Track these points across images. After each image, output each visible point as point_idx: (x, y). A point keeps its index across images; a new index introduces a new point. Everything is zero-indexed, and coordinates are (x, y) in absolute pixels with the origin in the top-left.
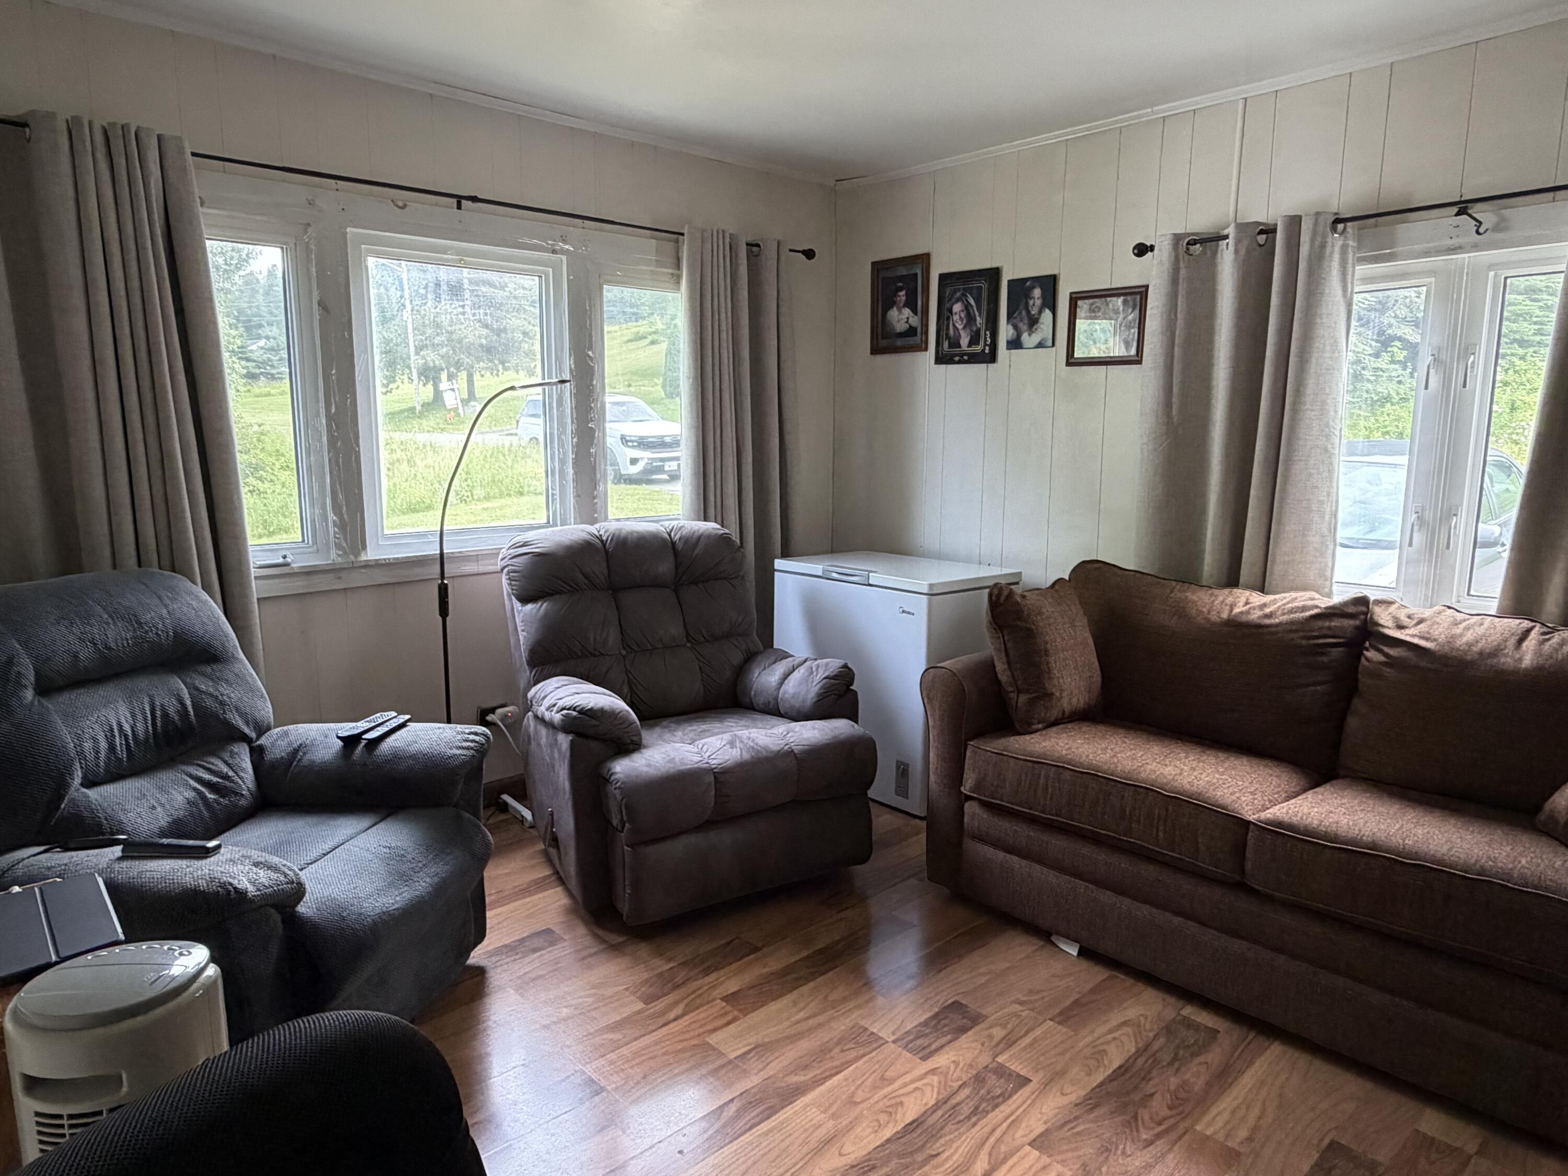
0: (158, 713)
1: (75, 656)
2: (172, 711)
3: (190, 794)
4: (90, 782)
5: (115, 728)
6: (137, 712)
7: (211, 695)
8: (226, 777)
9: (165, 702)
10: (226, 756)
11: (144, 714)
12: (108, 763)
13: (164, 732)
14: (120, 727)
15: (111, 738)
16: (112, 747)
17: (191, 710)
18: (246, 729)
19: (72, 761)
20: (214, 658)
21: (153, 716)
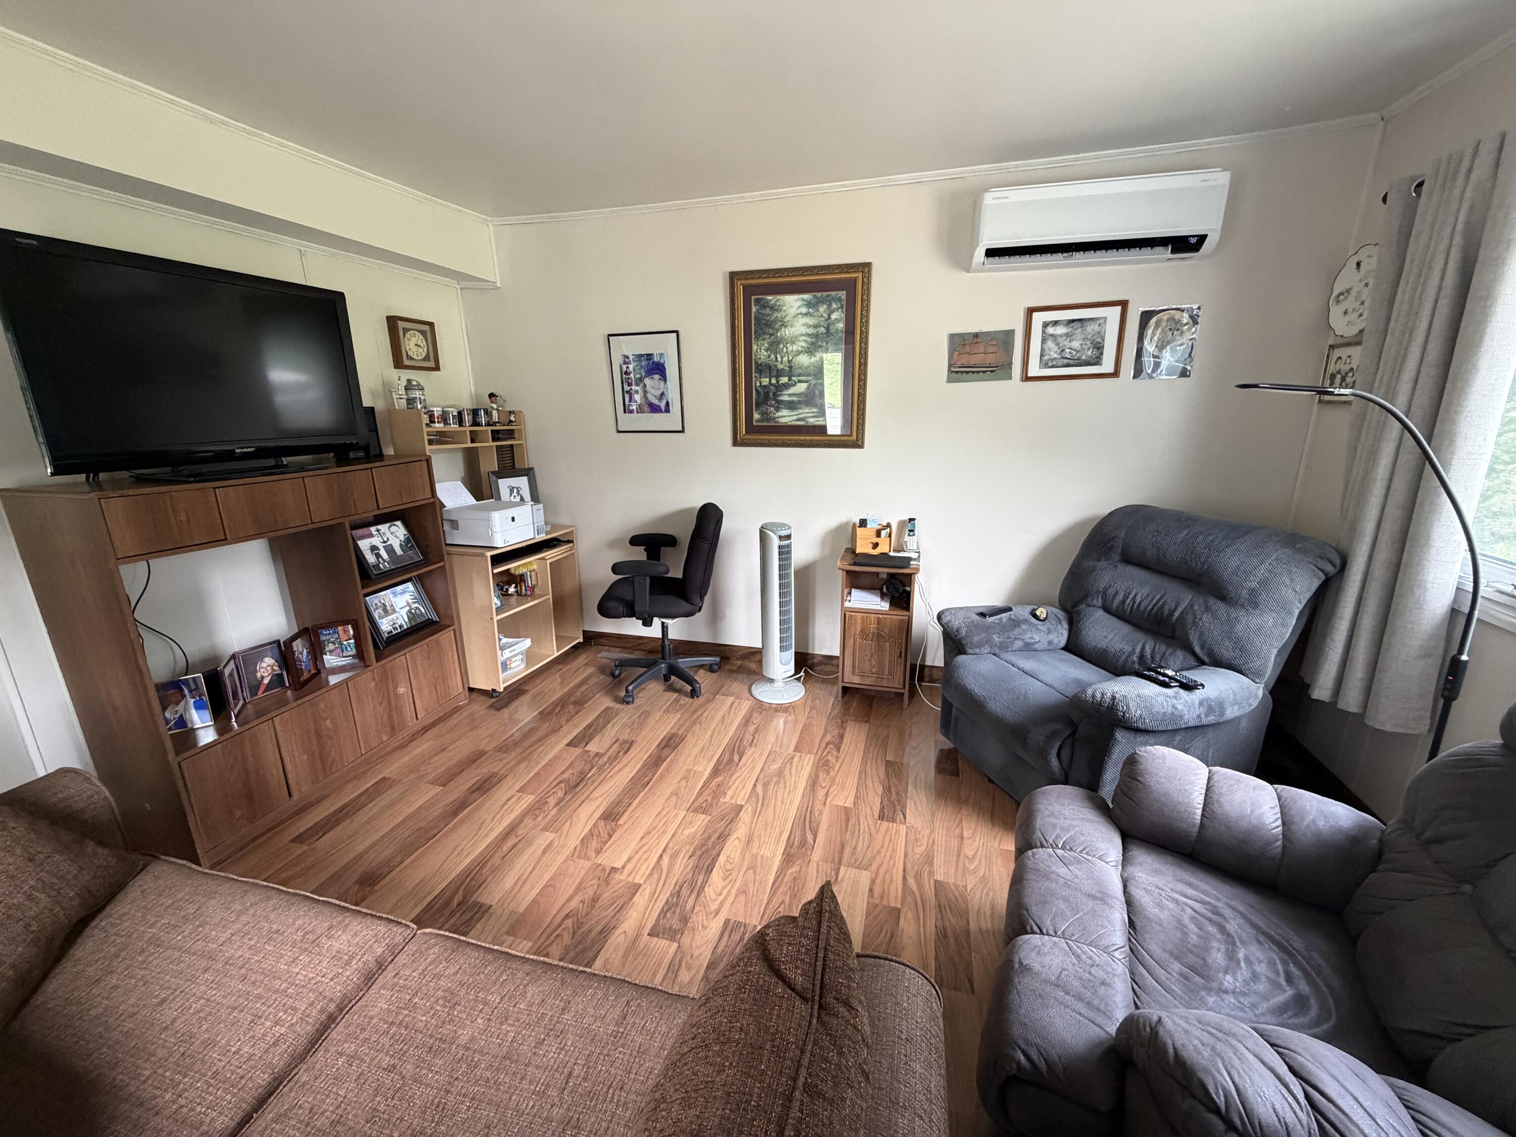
0: (1160, 604)
1: (1144, 552)
2: (1167, 608)
3: (1128, 648)
4: (1103, 608)
5: (1132, 595)
6: (1151, 596)
7: (1196, 616)
8: (1153, 658)
9: (1169, 600)
12: (1118, 607)
13: (1156, 614)
14: (1135, 596)
15: (1126, 597)
16: (1124, 602)
17: (1177, 614)
18: (1197, 650)
19: (1098, 592)
20: (1223, 596)
21: (1157, 603)
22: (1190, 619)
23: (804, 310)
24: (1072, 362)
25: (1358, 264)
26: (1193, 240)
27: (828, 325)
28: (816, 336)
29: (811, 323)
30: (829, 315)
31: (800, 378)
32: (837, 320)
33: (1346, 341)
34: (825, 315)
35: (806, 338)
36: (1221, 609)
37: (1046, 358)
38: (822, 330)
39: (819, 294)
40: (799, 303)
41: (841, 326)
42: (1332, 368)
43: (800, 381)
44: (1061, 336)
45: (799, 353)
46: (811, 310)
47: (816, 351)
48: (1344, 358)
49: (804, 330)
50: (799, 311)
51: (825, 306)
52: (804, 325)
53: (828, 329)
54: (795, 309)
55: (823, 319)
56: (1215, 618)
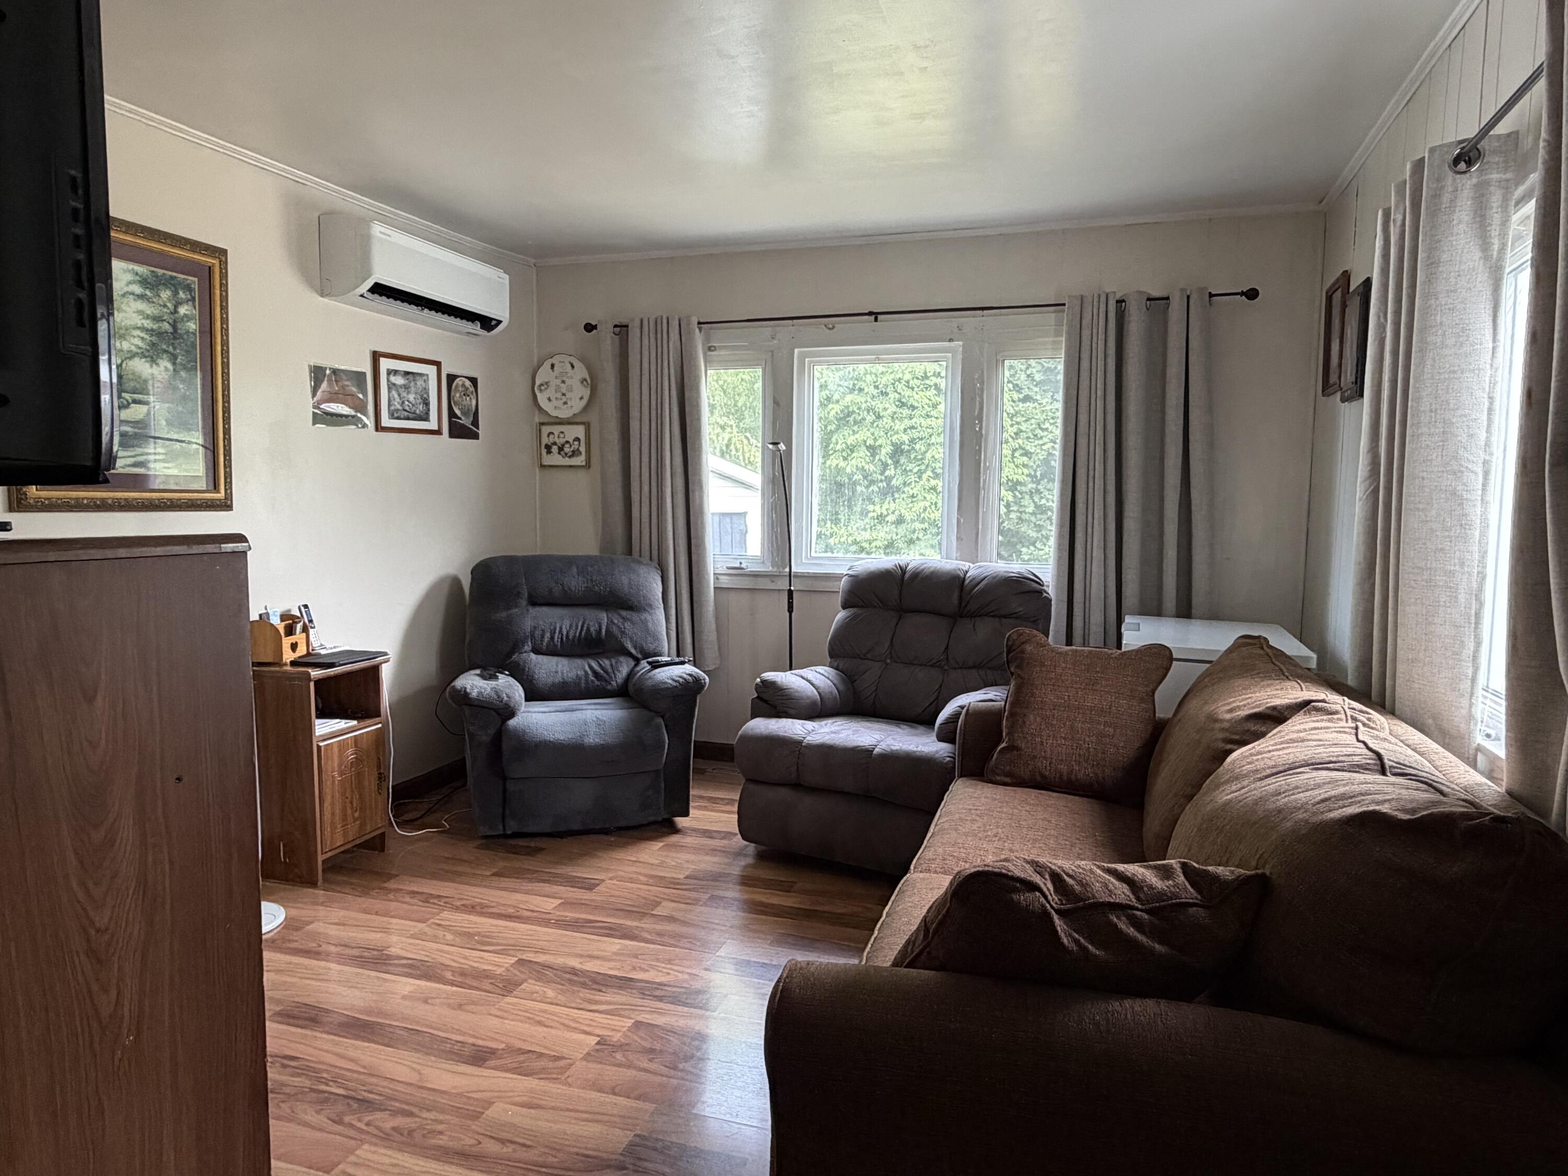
0: (585, 628)
1: (550, 591)
2: (592, 629)
3: (581, 673)
4: (537, 651)
5: (558, 629)
6: (574, 625)
7: (619, 627)
8: (606, 672)
9: (591, 623)
10: (613, 661)
11: (577, 626)
12: (548, 646)
13: (586, 639)
14: (561, 628)
15: (553, 633)
16: (552, 638)
17: (604, 631)
18: (633, 651)
19: (526, 638)
20: (631, 608)
21: (582, 629)
22: (615, 630)
23: (138, 289)
24: (411, 416)
25: (553, 366)
26: (494, 323)
27: (175, 321)
28: (160, 334)
29: (149, 312)
30: (176, 307)
31: (136, 396)
32: (188, 318)
33: (558, 420)
34: (169, 305)
35: (142, 335)
36: (634, 616)
37: (393, 408)
38: (166, 326)
39: (160, 272)
40: (130, 277)
41: (192, 326)
42: (545, 440)
43: (135, 402)
44: (401, 386)
45: (132, 356)
46: (148, 292)
47: (158, 357)
48: (556, 434)
49: (139, 321)
50: (126, 289)
51: (169, 293)
52: (140, 312)
53: (174, 326)
54: (124, 283)
55: (165, 310)
56: (633, 623)
